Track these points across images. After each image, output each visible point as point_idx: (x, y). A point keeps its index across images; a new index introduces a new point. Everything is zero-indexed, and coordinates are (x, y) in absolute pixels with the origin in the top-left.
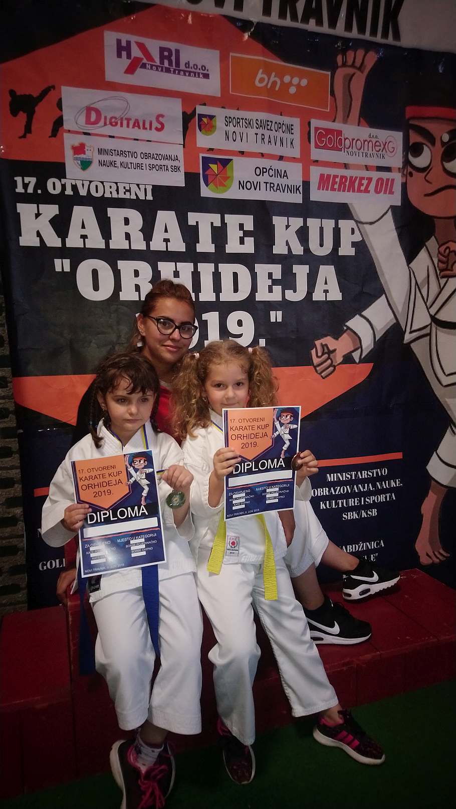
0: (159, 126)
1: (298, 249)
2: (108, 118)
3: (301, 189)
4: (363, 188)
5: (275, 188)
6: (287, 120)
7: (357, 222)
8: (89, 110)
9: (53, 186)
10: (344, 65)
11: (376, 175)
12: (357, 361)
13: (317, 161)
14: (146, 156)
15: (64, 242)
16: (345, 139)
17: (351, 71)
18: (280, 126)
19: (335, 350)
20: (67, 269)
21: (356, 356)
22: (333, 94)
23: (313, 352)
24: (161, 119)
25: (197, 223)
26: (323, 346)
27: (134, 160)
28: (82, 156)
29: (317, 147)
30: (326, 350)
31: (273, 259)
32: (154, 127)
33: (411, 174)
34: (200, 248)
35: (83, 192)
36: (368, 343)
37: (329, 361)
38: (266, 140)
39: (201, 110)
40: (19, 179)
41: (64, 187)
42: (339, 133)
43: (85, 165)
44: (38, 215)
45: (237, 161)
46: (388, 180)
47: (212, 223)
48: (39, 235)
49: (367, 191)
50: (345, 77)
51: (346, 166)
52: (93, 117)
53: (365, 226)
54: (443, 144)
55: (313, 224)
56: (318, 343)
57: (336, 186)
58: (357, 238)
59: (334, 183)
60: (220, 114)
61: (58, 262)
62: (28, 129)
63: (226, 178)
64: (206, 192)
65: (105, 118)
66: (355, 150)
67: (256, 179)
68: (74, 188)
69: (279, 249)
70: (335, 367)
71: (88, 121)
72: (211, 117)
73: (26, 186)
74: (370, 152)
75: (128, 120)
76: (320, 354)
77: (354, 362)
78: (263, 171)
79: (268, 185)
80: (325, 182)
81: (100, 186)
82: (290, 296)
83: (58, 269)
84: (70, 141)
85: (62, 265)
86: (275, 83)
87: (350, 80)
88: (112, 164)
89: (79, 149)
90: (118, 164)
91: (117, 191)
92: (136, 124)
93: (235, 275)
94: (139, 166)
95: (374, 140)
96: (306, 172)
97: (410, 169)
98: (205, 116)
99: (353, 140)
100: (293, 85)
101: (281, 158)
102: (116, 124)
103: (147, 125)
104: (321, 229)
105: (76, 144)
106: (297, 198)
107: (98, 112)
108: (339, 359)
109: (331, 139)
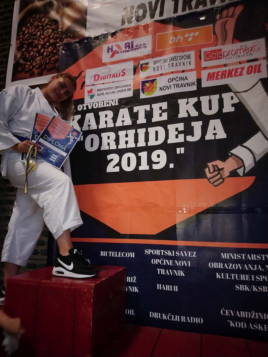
0: (123, 74)
3: (196, 83)
4: (238, 74)
5: (180, 86)
6: (187, 53)
7: (234, 92)
9: (80, 108)
10: (221, 18)
11: (246, 65)
12: (242, 175)
13: (206, 67)
14: (117, 87)
15: (82, 129)
16: (224, 53)
17: (225, 19)
18: (182, 57)
20: (82, 139)
21: (240, 172)
23: (207, 170)
24: (124, 71)
25: (138, 111)
26: (213, 166)
28: (91, 94)
29: (205, 60)
30: (216, 169)
32: (121, 75)
35: (90, 108)
36: (249, 163)
37: (219, 176)
38: (174, 65)
39: (142, 62)
41: (83, 107)
42: (220, 50)
43: (92, 97)
44: (73, 120)
45: (159, 79)
46: (256, 66)
47: (145, 110)
49: (241, 74)
50: (222, 24)
51: (225, 65)
53: (241, 94)
56: (210, 164)
57: (219, 77)
58: (236, 101)
59: (218, 75)
60: (151, 61)
63: (153, 88)
64: (142, 96)
66: (231, 56)
67: (169, 84)
68: (87, 107)
69: (182, 114)
70: (224, 179)
71: (95, 80)
72: (147, 64)
76: (211, 171)
78: (172, 80)
79: (175, 85)
80: (210, 77)
82: (189, 138)
86: (180, 39)
87: (225, 24)
88: (103, 94)
89: (90, 91)
91: (104, 104)
92: (114, 76)
93: (157, 132)
94: (114, 92)
95: (244, 48)
96: (199, 74)
98: (144, 64)
99: (229, 51)
100: (190, 37)
101: (183, 71)
102: (105, 78)
103: (118, 75)
104: (210, 101)
105: (89, 90)
106: (194, 88)
107: (98, 76)
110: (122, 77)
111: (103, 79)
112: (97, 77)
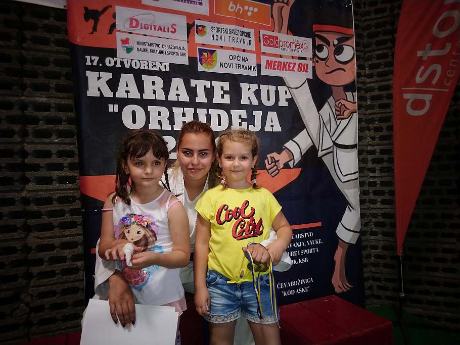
0: (173, 30)
1: (255, 102)
2: (143, 25)
3: (256, 68)
4: (291, 69)
5: (241, 67)
6: (247, 30)
7: (288, 87)
8: (132, 20)
9: (109, 62)
10: (278, 1)
11: (298, 62)
12: (292, 167)
13: (265, 53)
14: (165, 47)
15: (115, 94)
16: (280, 41)
17: (282, 5)
18: (243, 33)
19: (278, 161)
20: (116, 110)
21: (291, 164)
22: (272, 16)
23: (266, 161)
24: (174, 26)
25: (196, 85)
26: (271, 158)
27: (158, 49)
28: (127, 45)
29: (264, 45)
30: (273, 160)
31: (241, 107)
32: (170, 30)
33: (317, 62)
34: (198, 100)
35: (127, 66)
36: (297, 157)
37: (276, 167)
38: (235, 40)
39: (197, 22)
40: (88, 58)
41: (115, 62)
42: (277, 38)
43: (129, 50)
44: (99, 78)
45: (218, 51)
46: (305, 64)
47: (205, 86)
48: (99, 89)
49: (293, 70)
50: (279, 8)
51: (281, 56)
52: (134, 23)
53: (293, 89)
54: (334, 45)
55: (264, 88)
56: (268, 156)
57: (276, 67)
58: (289, 96)
59: (275, 65)
60: (209, 25)
61: (110, 107)
62: (95, 29)
63: (212, 61)
64: (201, 68)
65: (141, 24)
66: (285, 47)
67: (230, 62)
68: (122, 63)
69: (245, 101)
70: (279, 170)
71: (131, 26)
72: (204, 27)
73: (92, 61)
74: (294, 49)
75: (155, 26)
76: (270, 163)
77: (291, 168)
78: (234, 57)
79: (237, 65)
80: (269, 65)
81: (138, 63)
82: (252, 128)
83: (111, 110)
84: (120, 37)
85: (113, 108)
86: (240, 9)
87: (281, 10)
88: (146, 50)
89: (125, 41)
90: (149, 51)
91: (148, 65)
92: (160, 29)
93: (219, 116)
94: (161, 52)
95: (296, 42)
96: (259, 59)
97: (317, 59)
98: (200, 26)
99: (284, 42)
100: (249, 11)
101: (244, 51)
102: (148, 28)
103: (166, 30)
104: (268, 91)
105: (124, 38)
106: (254, 73)
107: (137, 21)
108: (281, 166)
109: (272, 41)
110: (171, 33)
111: (145, 28)
112: (134, 22)
